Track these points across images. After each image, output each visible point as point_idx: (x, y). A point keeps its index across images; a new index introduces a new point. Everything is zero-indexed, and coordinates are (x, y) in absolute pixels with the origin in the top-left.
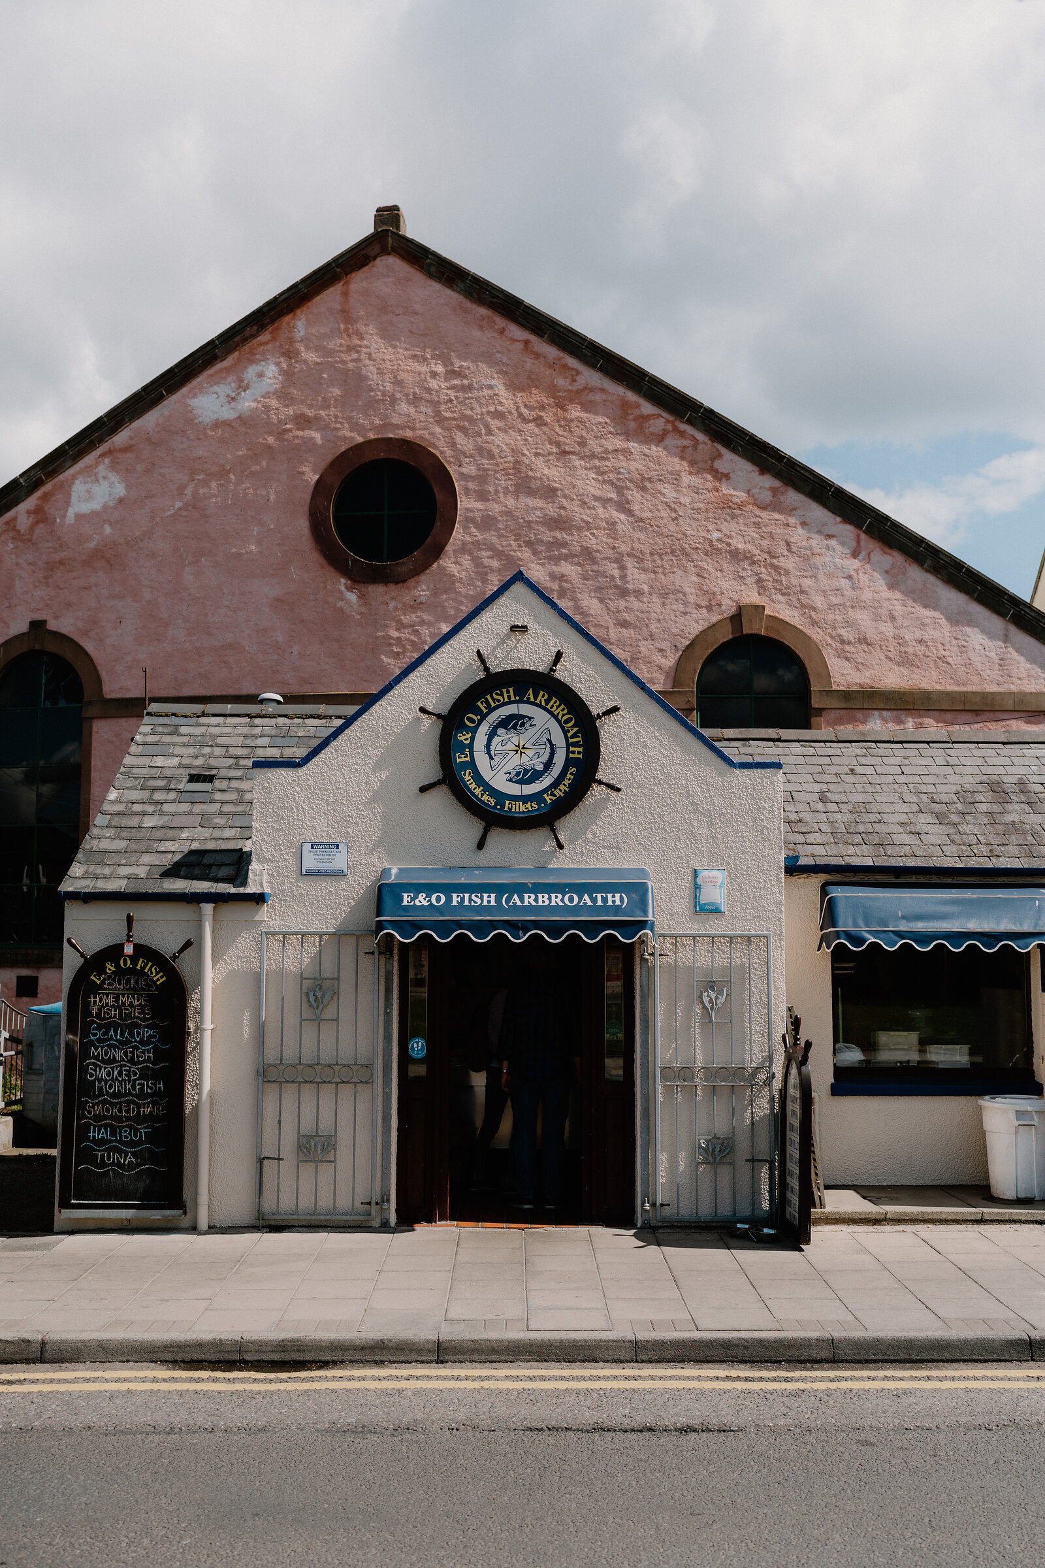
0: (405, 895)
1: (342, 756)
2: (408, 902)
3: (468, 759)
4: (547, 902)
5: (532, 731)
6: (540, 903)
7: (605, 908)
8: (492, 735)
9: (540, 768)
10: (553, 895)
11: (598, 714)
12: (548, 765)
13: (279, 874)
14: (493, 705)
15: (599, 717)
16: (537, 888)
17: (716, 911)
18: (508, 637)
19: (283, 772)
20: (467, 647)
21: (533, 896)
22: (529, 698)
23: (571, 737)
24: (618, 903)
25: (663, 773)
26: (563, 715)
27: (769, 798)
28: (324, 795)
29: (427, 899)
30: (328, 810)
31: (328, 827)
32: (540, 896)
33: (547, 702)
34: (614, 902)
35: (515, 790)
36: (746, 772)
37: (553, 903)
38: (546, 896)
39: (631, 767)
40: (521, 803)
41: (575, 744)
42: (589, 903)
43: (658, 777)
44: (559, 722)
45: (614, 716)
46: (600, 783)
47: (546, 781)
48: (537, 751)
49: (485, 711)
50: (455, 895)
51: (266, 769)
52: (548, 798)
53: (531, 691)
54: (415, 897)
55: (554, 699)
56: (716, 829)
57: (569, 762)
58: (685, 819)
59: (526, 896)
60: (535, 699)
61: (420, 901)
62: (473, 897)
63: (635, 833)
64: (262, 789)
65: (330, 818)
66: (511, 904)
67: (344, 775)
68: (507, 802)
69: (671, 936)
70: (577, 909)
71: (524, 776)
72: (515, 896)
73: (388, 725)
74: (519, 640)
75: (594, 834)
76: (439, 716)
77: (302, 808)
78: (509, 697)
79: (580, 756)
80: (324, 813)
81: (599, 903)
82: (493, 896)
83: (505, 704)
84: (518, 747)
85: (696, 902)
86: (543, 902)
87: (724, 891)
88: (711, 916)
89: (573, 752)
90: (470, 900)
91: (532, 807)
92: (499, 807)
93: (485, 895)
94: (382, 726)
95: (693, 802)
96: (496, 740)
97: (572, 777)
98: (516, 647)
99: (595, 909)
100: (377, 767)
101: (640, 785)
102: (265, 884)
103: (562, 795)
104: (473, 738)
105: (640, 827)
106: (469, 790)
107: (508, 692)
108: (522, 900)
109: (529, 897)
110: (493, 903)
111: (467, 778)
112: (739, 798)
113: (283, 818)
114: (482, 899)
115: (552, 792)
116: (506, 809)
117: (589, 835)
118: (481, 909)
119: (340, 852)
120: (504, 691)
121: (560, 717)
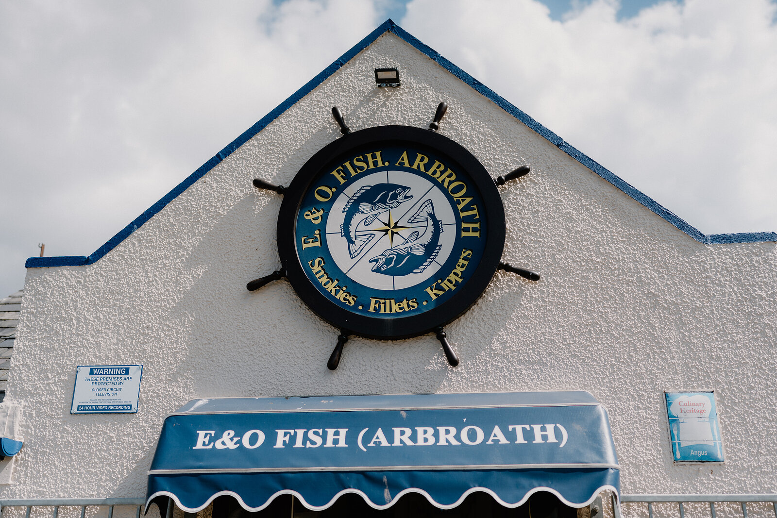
0: (202, 434)
1: (147, 248)
2: (204, 444)
3: (318, 244)
4: (431, 441)
5: (406, 205)
6: (420, 442)
7: (530, 449)
8: (352, 211)
9: (419, 252)
10: (442, 430)
11: (500, 178)
12: (431, 248)
13: (40, 414)
14: (353, 174)
15: (501, 181)
16: (416, 419)
17: (708, 459)
18: (374, 93)
19: (65, 272)
20: (321, 108)
21: (408, 432)
22: (404, 164)
23: (463, 210)
24: (552, 439)
25: (599, 254)
26: (450, 183)
27: (766, 284)
28: (118, 300)
29: (236, 439)
30: (120, 320)
31: (117, 344)
32: (420, 430)
33: (427, 167)
34: (545, 437)
35: (384, 283)
36: (724, 248)
37: (442, 442)
38: (430, 431)
39: (552, 247)
40: (393, 301)
41: (469, 219)
42: (503, 440)
43: (592, 260)
44: (445, 191)
45: (522, 181)
46: (508, 268)
47: (429, 271)
48: (415, 230)
49: (342, 181)
50: (280, 433)
51: (43, 269)
52: (432, 294)
53: (405, 155)
54: (218, 436)
55: (437, 163)
56: (689, 331)
57: (460, 244)
58: (639, 317)
59: (397, 431)
60: (411, 164)
61: (223, 443)
62: (311, 434)
63: (565, 340)
64: (35, 295)
65: (122, 332)
66: (371, 444)
67: (146, 272)
68: (373, 300)
69: (639, 502)
70: (482, 451)
71: (397, 263)
72: (380, 433)
73: (211, 206)
74: (388, 97)
75: (504, 343)
76: (279, 190)
77: (85, 318)
78: (375, 163)
79: (477, 234)
80: (115, 325)
81: (520, 440)
82: (343, 432)
83: (369, 172)
84: (389, 225)
85: (673, 445)
86: (426, 440)
87: (717, 426)
88: (702, 467)
89: (467, 230)
90: (306, 438)
91: (409, 306)
92: (360, 308)
93: (331, 432)
94: (204, 208)
95: (649, 292)
96: (357, 218)
97: (466, 263)
98: (384, 105)
99: (514, 451)
100: (192, 262)
101: (566, 272)
102: (17, 428)
103: (453, 288)
104: (325, 218)
105: (573, 332)
106: (319, 285)
107: (374, 157)
108: (390, 439)
109: (403, 433)
110: (342, 444)
111: (316, 269)
112: (719, 285)
113: (56, 334)
114: (324, 437)
115: (438, 284)
116: (372, 310)
117: (496, 345)
118: (322, 454)
119: (130, 379)
120: (369, 156)
121: (446, 185)
